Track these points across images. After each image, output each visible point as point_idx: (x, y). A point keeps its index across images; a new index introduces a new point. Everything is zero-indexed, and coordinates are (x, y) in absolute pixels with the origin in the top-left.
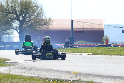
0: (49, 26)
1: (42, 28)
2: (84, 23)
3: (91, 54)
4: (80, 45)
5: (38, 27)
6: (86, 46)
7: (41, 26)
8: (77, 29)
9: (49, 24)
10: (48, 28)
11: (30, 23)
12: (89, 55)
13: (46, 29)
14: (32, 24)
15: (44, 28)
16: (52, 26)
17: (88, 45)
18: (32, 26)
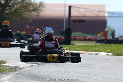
0: (39, 13)
1: (30, 15)
2: (86, 10)
3: (111, 54)
4: (77, 38)
5: (25, 14)
6: (85, 40)
7: (29, 12)
8: (76, 18)
9: (40, 10)
10: (38, 16)
11: (14, 9)
12: (108, 55)
13: (35, 17)
14: (17, 9)
15: (33, 16)
16: (44, 13)
17: (87, 38)
18: (18, 13)
